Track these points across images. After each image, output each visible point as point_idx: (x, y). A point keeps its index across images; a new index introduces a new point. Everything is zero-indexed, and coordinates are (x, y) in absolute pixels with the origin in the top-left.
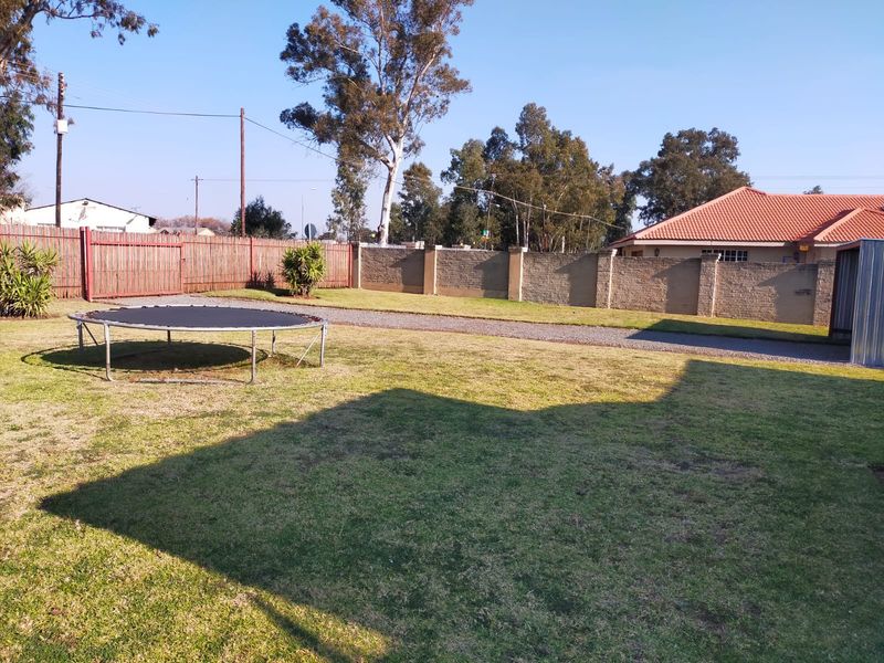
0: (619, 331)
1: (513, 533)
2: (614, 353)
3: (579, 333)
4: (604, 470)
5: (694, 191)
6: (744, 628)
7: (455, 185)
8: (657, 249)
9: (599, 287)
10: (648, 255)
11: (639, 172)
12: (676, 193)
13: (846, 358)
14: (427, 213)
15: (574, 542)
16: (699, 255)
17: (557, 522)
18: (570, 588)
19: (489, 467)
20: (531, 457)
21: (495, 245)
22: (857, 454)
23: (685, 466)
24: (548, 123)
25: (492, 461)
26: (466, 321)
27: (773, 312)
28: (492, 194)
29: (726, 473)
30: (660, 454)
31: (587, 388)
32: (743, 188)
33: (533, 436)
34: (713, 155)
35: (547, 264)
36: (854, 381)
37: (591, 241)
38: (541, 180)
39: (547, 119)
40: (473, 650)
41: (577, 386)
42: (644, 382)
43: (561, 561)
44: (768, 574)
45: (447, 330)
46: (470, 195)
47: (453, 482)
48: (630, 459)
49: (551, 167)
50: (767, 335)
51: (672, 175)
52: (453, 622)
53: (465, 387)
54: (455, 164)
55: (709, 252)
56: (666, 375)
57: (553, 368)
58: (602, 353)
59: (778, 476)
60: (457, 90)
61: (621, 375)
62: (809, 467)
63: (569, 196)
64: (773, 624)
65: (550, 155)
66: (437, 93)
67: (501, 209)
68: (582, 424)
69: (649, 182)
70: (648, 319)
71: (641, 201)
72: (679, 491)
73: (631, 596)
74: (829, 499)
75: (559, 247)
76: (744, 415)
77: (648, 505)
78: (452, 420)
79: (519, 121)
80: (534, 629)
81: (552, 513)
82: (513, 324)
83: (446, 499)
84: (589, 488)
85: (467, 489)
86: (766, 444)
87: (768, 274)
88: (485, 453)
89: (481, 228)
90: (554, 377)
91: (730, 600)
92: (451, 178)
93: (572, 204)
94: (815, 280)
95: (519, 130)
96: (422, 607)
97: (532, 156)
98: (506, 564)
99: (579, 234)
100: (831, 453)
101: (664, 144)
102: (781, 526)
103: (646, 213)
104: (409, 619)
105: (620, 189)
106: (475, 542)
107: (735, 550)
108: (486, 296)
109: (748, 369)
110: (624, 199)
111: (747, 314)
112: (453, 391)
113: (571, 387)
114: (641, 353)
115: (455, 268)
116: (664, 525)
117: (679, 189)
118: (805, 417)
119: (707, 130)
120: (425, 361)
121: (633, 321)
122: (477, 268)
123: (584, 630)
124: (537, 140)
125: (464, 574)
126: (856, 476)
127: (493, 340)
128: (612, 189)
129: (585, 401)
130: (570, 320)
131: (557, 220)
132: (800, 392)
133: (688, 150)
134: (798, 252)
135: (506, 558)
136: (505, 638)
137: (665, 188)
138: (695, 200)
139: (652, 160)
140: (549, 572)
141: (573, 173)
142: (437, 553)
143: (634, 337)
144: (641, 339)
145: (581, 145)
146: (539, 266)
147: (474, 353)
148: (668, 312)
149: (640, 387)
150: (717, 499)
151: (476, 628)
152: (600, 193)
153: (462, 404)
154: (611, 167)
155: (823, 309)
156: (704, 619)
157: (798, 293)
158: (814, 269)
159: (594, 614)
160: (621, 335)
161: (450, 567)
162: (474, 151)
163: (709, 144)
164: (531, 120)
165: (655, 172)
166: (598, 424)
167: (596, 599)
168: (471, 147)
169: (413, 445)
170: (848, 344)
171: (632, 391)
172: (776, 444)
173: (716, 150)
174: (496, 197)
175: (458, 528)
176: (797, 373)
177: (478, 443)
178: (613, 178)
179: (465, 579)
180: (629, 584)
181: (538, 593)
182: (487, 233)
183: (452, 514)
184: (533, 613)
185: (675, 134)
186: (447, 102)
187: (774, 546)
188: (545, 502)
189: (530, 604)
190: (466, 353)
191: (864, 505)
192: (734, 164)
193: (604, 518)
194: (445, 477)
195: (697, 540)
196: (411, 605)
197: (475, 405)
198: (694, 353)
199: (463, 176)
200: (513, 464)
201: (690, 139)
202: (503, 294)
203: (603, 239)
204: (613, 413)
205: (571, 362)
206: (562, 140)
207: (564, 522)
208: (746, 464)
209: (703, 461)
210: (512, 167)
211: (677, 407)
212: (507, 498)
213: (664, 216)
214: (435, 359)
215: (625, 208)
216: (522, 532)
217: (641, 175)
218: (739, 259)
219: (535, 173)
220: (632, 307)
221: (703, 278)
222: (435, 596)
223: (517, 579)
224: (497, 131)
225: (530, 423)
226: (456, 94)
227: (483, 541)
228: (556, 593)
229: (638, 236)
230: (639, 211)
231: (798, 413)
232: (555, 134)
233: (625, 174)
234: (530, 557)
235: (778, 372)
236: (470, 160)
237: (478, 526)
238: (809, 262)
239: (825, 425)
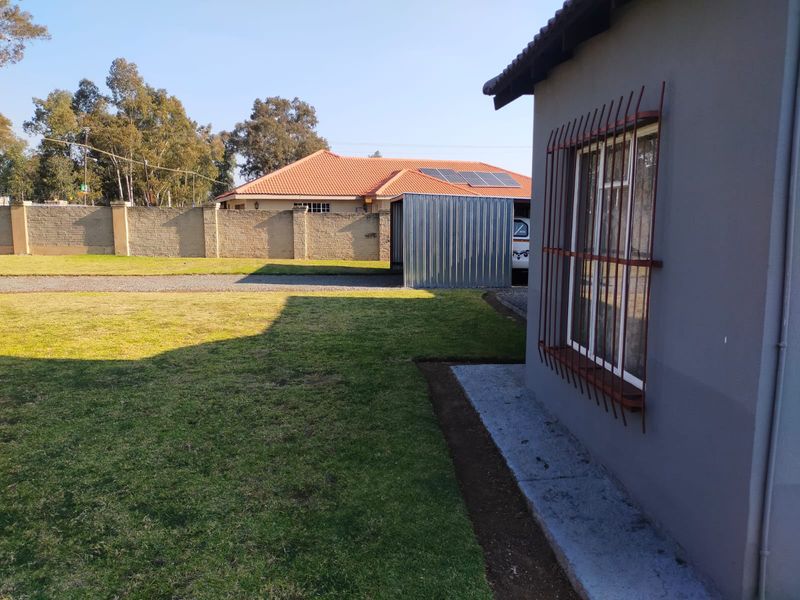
0: (228, 277)
1: (127, 470)
2: (223, 297)
3: (190, 281)
4: (214, 398)
5: (284, 152)
6: (325, 495)
7: (43, 137)
8: (257, 203)
9: (207, 238)
10: (249, 208)
11: (235, 133)
12: (270, 154)
13: (400, 283)
14: (10, 166)
15: (187, 464)
16: (291, 207)
17: (171, 451)
18: (184, 503)
19: (100, 417)
20: (144, 400)
21: (96, 200)
22: (406, 352)
23: (283, 383)
24: (140, 80)
25: (103, 411)
26: (68, 279)
27: (351, 252)
28: (88, 148)
29: (315, 382)
30: (263, 377)
31: (198, 331)
32: (322, 151)
33: (146, 381)
34: (297, 121)
35: (153, 218)
36: (406, 300)
37: (197, 195)
38: (140, 135)
39: (139, 75)
40: (90, 582)
41: (189, 330)
42: (250, 319)
43: (175, 483)
44: (343, 451)
45: (46, 290)
46: (61, 148)
47: (60, 438)
48: (237, 385)
49: (149, 123)
50: (349, 271)
51: (265, 137)
52: (68, 564)
53: (69, 345)
54: (39, 115)
55: (298, 205)
56: (269, 311)
57: (165, 316)
58: (213, 298)
59: (353, 378)
60: (33, 36)
61: (230, 316)
62: (374, 366)
63: (171, 153)
64: (346, 486)
65: (147, 112)
66: (8, 37)
67: (100, 164)
68: (193, 363)
69: (246, 143)
70: (255, 265)
71: (240, 159)
72: (278, 403)
73: (237, 495)
74: (387, 388)
75: (166, 202)
76: (330, 336)
77: (252, 419)
78: (56, 379)
79: (109, 75)
80: (151, 546)
81: (166, 445)
82: (122, 279)
83: (53, 456)
84: (200, 416)
85: (76, 443)
86: (345, 355)
87: (346, 222)
88: (95, 405)
89: (79, 182)
90: (166, 325)
91: (317, 477)
92: (36, 128)
93: (174, 161)
94: (378, 225)
95: (111, 84)
96: (32, 560)
97: (128, 111)
98: (121, 499)
99: (186, 188)
100: (389, 354)
101: (256, 108)
102: (353, 414)
103: (245, 170)
104: (18, 575)
105: (220, 148)
106: (88, 487)
107: (319, 439)
108: (89, 252)
109: (333, 299)
110: (224, 157)
111: (333, 256)
112: (57, 351)
113: (182, 331)
114: (248, 295)
115: (51, 225)
116: (265, 432)
117: (272, 150)
118: (373, 331)
119: (290, 99)
120: (20, 324)
121: (240, 267)
122: (77, 223)
123: (197, 534)
124: (131, 96)
125: (78, 518)
126: (404, 368)
127: (100, 297)
128: (212, 147)
129: (197, 342)
130: (182, 270)
131: (161, 175)
132: (369, 312)
133: (277, 115)
134: (364, 204)
135: (120, 494)
136: (123, 562)
137: (260, 149)
138: (286, 159)
139: (246, 122)
140: (163, 495)
141: (172, 129)
142: (46, 507)
143: (242, 281)
144: (248, 282)
145: (177, 104)
146: (145, 220)
147: (79, 311)
148: (270, 257)
149: (246, 323)
150: (306, 403)
151: (92, 562)
152: (200, 150)
153: (67, 362)
154: (209, 127)
155: (385, 249)
156: (295, 497)
157: (367, 236)
158: (377, 216)
159: (206, 519)
160: (230, 281)
161: (63, 516)
162: (62, 102)
163: (293, 112)
164: (121, 75)
165: (249, 133)
166: (209, 361)
167: (208, 506)
168: (56, 98)
169: (11, 411)
170: (401, 273)
171: (240, 328)
172: (352, 354)
173: (299, 117)
174: (93, 152)
175: (68, 479)
176: (368, 299)
177: (86, 397)
178: (212, 137)
179: (79, 523)
180: (236, 486)
181: (153, 515)
182: (85, 188)
183: (62, 468)
184: (150, 532)
185: (264, 101)
186: (22, 47)
187: (348, 429)
188: (159, 437)
189: (146, 527)
190: (69, 311)
191: (408, 388)
192: (314, 130)
193: (214, 439)
194: (50, 435)
195: (291, 439)
196: (20, 561)
197: (82, 362)
198: (292, 290)
199: (52, 128)
200: (125, 409)
201: (276, 105)
202: (109, 249)
203: (209, 193)
204: (222, 348)
205: (182, 309)
206: (158, 99)
207: (177, 450)
208: (329, 373)
209: (298, 377)
210: (106, 122)
211: (278, 336)
212: (121, 441)
213: (261, 173)
214: (34, 321)
215: (226, 166)
216: (136, 467)
217: (237, 135)
218: (324, 210)
219: (132, 128)
220: (240, 256)
221: (295, 227)
222: (45, 547)
223: (132, 509)
224: (84, 83)
225: (142, 369)
226: (32, 40)
227: (96, 485)
228: (171, 511)
229: (238, 191)
230: (239, 169)
231: (368, 328)
232: (150, 92)
233: (223, 134)
234: (146, 487)
235: (355, 299)
236: (58, 111)
237: (91, 472)
238: (374, 211)
239: (386, 335)
